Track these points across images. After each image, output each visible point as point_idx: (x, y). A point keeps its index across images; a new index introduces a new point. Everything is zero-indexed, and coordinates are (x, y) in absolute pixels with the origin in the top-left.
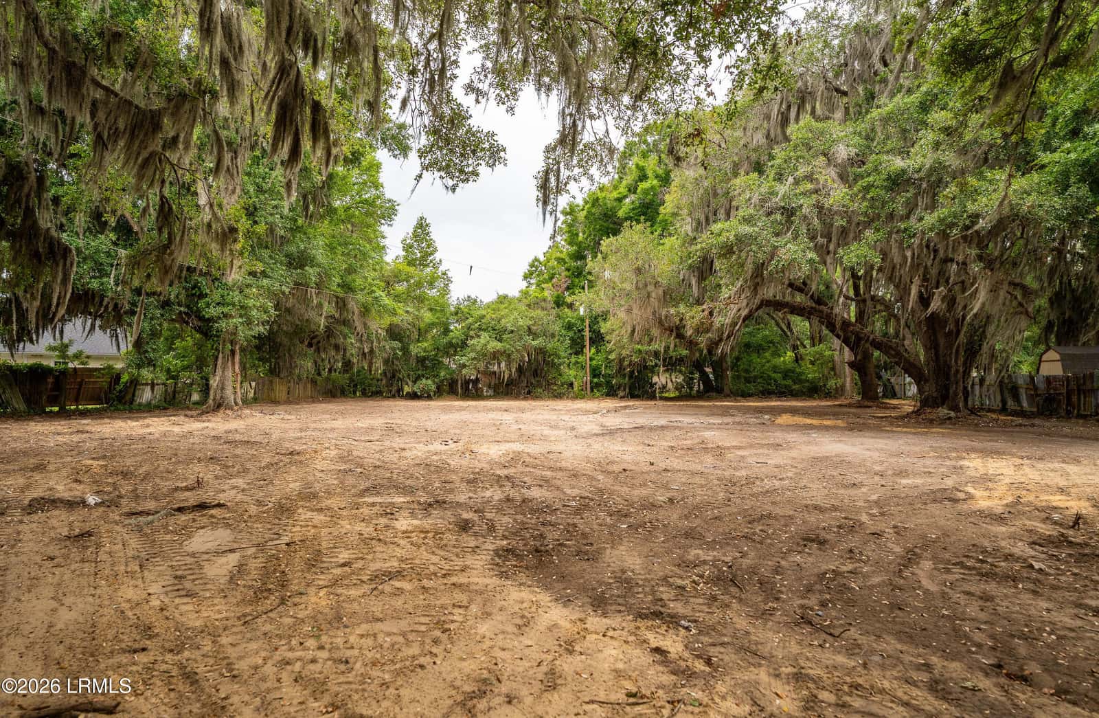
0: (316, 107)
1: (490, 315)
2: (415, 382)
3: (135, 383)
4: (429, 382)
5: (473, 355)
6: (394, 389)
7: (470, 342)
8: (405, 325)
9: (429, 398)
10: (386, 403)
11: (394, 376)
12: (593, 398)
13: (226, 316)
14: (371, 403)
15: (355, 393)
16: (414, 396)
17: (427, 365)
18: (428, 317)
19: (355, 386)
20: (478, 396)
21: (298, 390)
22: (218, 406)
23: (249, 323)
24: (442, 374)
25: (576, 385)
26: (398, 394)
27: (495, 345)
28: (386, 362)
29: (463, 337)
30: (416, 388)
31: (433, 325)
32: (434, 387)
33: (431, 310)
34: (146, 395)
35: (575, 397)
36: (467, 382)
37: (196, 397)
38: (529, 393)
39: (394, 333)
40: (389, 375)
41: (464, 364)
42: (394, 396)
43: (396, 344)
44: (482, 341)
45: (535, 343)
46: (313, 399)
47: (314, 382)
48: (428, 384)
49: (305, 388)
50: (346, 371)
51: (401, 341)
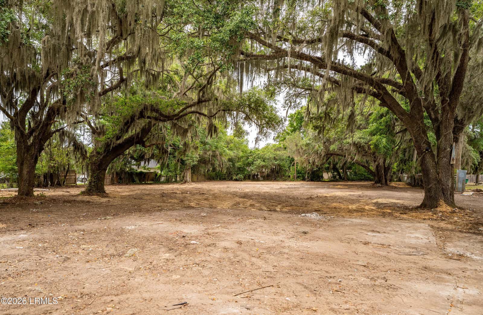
0: (215, 127)
1: (261, 153)
2: (237, 175)
3: (160, 176)
4: (241, 175)
5: (255, 167)
6: (230, 178)
7: (255, 162)
8: (234, 157)
9: (241, 181)
10: (227, 182)
11: (230, 173)
12: (297, 181)
13: (188, 160)
14: (222, 182)
15: (217, 179)
16: (236, 180)
17: (241, 170)
18: (241, 154)
19: (217, 177)
20: (258, 180)
21: (200, 178)
22: (185, 182)
23: (193, 161)
24: (246, 173)
25: (291, 176)
26: (231, 179)
27: (263, 163)
28: (227, 168)
29: (252, 161)
30: (237, 177)
31: (242, 157)
32: (243, 177)
33: (242, 151)
34: (163, 179)
35: (291, 181)
36: (254, 175)
37: (173, 180)
38: (275, 179)
39: (230, 160)
40: (228, 173)
41: (252, 170)
42: (230, 180)
43: (231, 163)
44: (259, 162)
45: (276, 163)
46: (205, 181)
47: (205, 175)
48: (241, 176)
49: (202, 177)
50: (214, 171)
51: (232, 162)
